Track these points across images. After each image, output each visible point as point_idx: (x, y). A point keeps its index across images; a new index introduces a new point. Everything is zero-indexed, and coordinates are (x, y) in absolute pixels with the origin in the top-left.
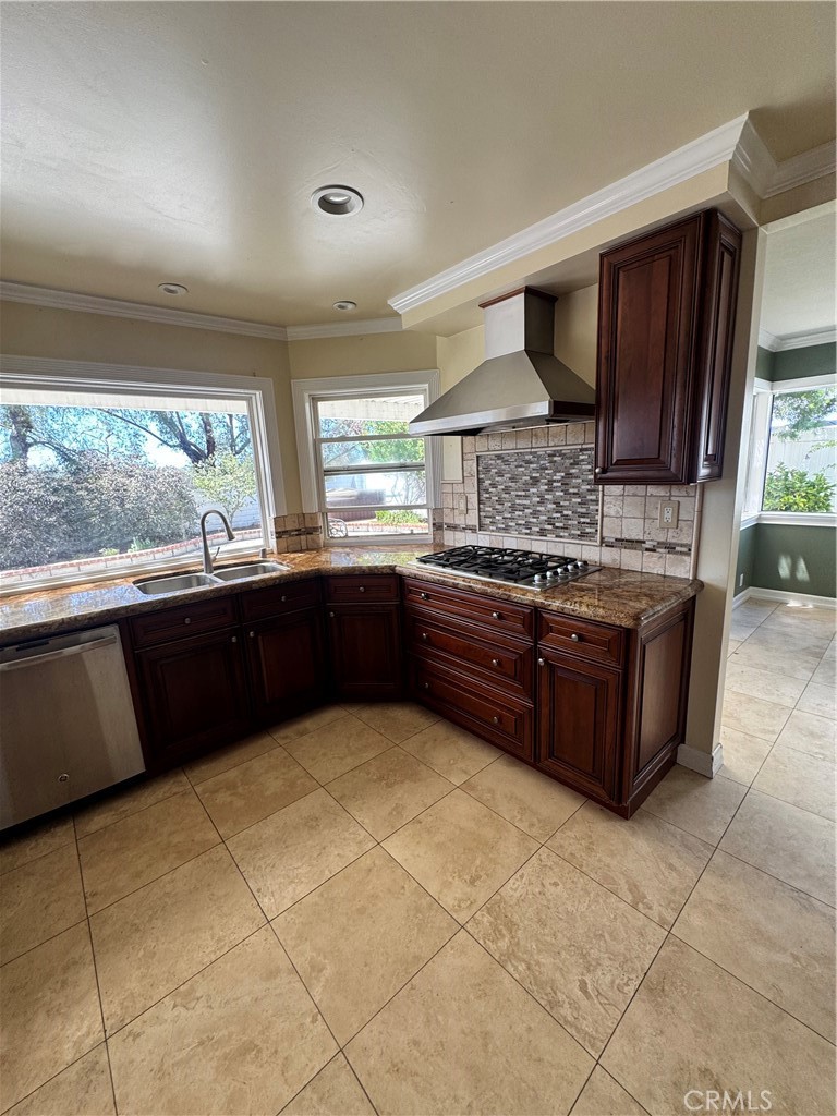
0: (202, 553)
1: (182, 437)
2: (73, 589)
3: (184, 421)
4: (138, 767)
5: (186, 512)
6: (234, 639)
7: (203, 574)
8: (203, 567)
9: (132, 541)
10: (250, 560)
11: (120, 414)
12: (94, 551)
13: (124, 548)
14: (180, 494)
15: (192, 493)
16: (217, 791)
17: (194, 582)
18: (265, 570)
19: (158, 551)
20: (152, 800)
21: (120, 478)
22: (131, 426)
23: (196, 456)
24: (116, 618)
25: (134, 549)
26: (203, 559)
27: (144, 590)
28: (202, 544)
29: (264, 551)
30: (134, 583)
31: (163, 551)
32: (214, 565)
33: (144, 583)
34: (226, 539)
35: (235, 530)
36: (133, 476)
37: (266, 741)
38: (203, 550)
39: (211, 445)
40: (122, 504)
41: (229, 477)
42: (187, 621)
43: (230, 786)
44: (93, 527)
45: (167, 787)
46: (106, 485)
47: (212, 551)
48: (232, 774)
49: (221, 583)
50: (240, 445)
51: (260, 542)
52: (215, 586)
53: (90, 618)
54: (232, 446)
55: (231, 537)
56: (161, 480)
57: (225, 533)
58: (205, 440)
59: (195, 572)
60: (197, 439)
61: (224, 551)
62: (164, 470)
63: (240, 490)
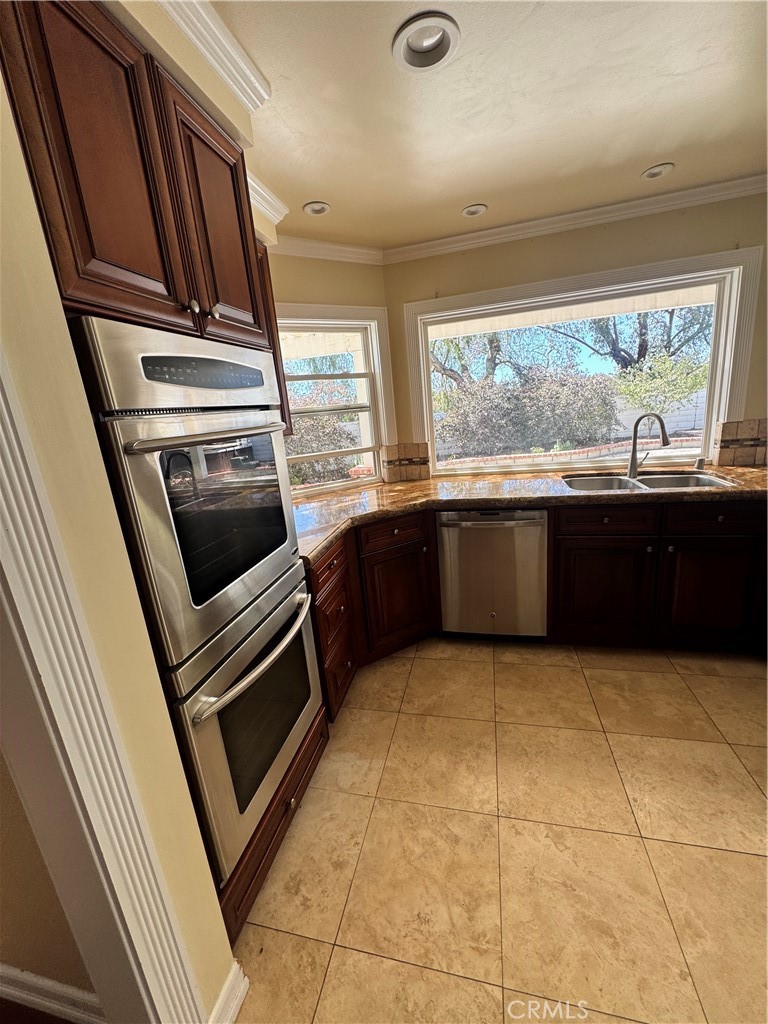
0: (629, 456)
1: (614, 344)
2: (518, 476)
3: (618, 327)
4: (540, 630)
5: (606, 418)
6: (649, 549)
7: (626, 478)
8: (627, 471)
9: (555, 443)
10: (681, 469)
11: (562, 331)
12: (526, 449)
13: (548, 447)
14: (604, 400)
15: (615, 399)
16: (604, 684)
17: (616, 484)
18: (698, 483)
19: (575, 453)
20: (547, 661)
21: (555, 387)
22: (570, 339)
23: (625, 362)
24: (547, 505)
25: (556, 449)
26: (629, 464)
27: (570, 484)
28: (631, 447)
29: (701, 462)
30: (564, 477)
31: (579, 453)
32: (639, 470)
33: (571, 478)
34: (658, 445)
35: (672, 436)
36: (565, 385)
37: (662, 661)
38: (630, 454)
39: (643, 350)
40: (553, 410)
41: (658, 381)
42: (606, 520)
43: (618, 686)
44: (529, 429)
45: (560, 657)
46: (543, 394)
47: (640, 455)
48: (621, 676)
49: (645, 490)
50: (677, 346)
51: (698, 451)
52: (637, 492)
53: (529, 501)
54: (668, 347)
55: (666, 443)
56: (589, 387)
57: (660, 440)
58: (637, 345)
59: (618, 474)
60: (629, 344)
61: (653, 455)
62: (593, 378)
63: (668, 395)
